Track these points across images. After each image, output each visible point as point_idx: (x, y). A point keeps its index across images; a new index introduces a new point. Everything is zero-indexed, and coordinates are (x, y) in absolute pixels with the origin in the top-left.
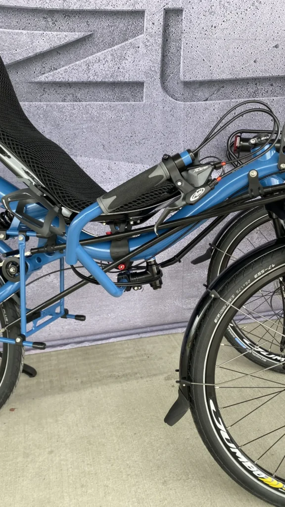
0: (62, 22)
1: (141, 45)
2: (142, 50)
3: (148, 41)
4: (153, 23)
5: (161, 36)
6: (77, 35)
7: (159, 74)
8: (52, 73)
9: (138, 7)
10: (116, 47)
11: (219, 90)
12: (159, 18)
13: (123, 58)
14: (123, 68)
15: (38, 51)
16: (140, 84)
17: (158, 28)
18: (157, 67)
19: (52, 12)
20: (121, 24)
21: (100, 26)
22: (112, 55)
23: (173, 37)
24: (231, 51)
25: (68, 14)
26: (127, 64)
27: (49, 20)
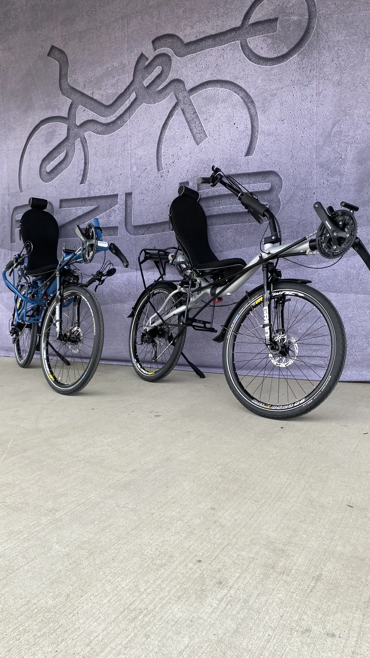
0: (88, 203)
1: (117, 210)
2: (117, 212)
3: (120, 208)
4: (121, 199)
5: (124, 205)
6: (93, 207)
7: (124, 223)
8: (83, 225)
9: (115, 193)
10: (107, 211)
11: (148, 229)
12: (124, 196)
13: (110, 216)
14: (110, 221)
15: (78, 215)
16: (116, 228)
17: (123, 202)
18: (123, 220)
19: (84, 199)
20: (109, 201)
21: (102, 202)
22: (106, 215)
23: (128, 205)
24: (152, 210)
25: (90, 198)
26: (112, 218)
27: (83, 202)
